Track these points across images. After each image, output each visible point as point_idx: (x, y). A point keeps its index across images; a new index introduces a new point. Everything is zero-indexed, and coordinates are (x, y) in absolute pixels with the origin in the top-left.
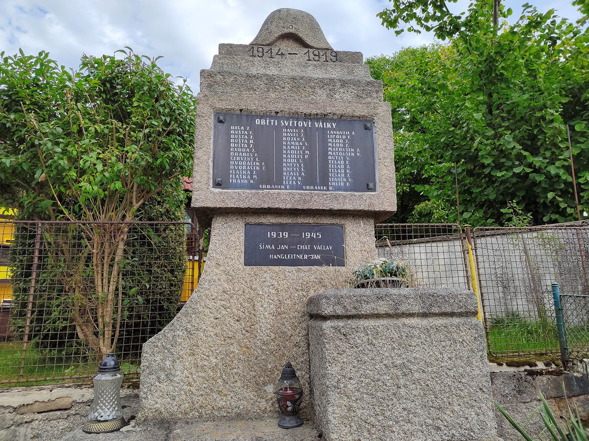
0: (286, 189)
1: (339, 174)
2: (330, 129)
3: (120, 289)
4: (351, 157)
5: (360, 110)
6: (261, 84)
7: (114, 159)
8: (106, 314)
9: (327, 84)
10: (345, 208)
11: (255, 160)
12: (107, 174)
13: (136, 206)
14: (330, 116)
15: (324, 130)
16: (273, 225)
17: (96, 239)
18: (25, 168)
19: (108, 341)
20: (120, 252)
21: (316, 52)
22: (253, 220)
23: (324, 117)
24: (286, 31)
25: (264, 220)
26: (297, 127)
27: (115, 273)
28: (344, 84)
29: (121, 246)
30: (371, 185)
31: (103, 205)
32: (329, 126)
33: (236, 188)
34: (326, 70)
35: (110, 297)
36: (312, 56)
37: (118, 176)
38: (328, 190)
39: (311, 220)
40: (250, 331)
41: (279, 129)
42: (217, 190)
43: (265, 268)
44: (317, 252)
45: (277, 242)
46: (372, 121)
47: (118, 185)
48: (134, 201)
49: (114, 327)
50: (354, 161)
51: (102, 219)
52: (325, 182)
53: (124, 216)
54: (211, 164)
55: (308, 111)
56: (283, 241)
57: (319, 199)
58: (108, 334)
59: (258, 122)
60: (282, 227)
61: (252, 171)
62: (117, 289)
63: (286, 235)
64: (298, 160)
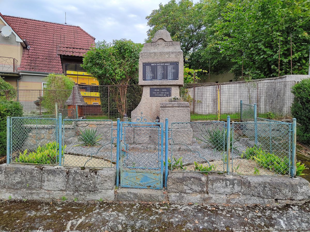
0: (158, 80)
1: (170, 76)
2: (168, 65)
3: (127, 101)
4: (173, 72)
5: (176, 60)
6: (153, 55)
7: (123, 70)
8: (124, 107)
9: (168, 53)
10: (171, 84)
11: (151, 74)
12: (121, 74)
13: (129, 80)
14: (169, 62)
15: (167, 65)
16: (156, 88)
17: (120, 89)
18: (104, 73)
19: (125, 113)
20: (126, 92)
21: (167, 43)
22: (151, 87)
23: (167, 63)
24: (160, 38)
25: (154, 87)
26: (161, 65)
27: (125, 97)
28: (172, 53)
29: (126, 91)
30: (177, 79)
31: (121, 81)
32: (168, 64)
33: (147, 80)
34: (169, 48)
35: (124, 103)
36: (166, 44)
37: (124, 74)
38: (167, 80)
39: (164, 87)
40: (151, 110)
41: (157, 66)
42: (144, 81)
43: (154, 97)
44: (165, 94)
45: (156, 92)
46: (178, 63)
47: (124, 77)
48: (128, 79)
49: (126, 109)
50: (174, 73)
51: (121, 84)
52: (167, 78)
53: (126, 84)
54: (142, 75)
55: (163, 61)
56: (158, 92)
57: (165, 82)
58: (125, 111)
59: (152, 65)
60: (158, 88)
61: (151, 76)
62: (126, 101)
63: (159, 90)
64: (161, 73)
